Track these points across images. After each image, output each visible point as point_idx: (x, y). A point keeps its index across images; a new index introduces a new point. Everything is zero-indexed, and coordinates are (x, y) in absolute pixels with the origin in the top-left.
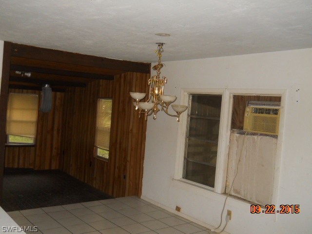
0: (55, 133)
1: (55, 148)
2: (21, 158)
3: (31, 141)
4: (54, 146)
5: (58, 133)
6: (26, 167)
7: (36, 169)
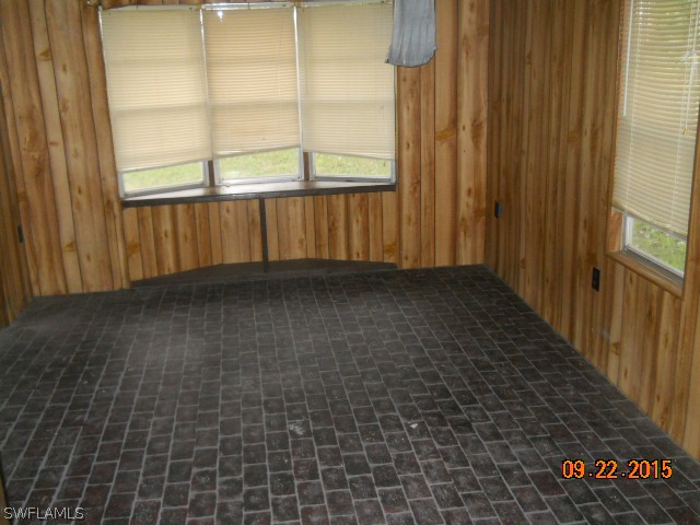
0: (465, 137)
1: (469, 191)
2: (356, 228)
3: (383, 172)
4: (466, 182)
5: (476, 136)
6: (372, 259)
7: (406, 265)
